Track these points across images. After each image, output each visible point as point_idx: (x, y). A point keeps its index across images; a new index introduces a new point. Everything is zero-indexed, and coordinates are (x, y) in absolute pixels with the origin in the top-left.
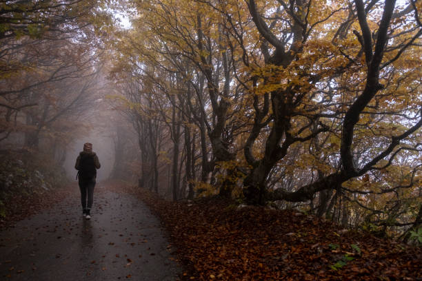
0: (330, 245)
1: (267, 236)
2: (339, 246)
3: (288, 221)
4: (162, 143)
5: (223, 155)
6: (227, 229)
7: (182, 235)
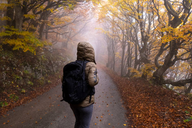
0: (185, 111)
1: (160, 102)
2: (189, 112)
3: (170, 96)
4: (117, 49)
5: (145, 60)
6: (144, 95)
7: (126, 96)
